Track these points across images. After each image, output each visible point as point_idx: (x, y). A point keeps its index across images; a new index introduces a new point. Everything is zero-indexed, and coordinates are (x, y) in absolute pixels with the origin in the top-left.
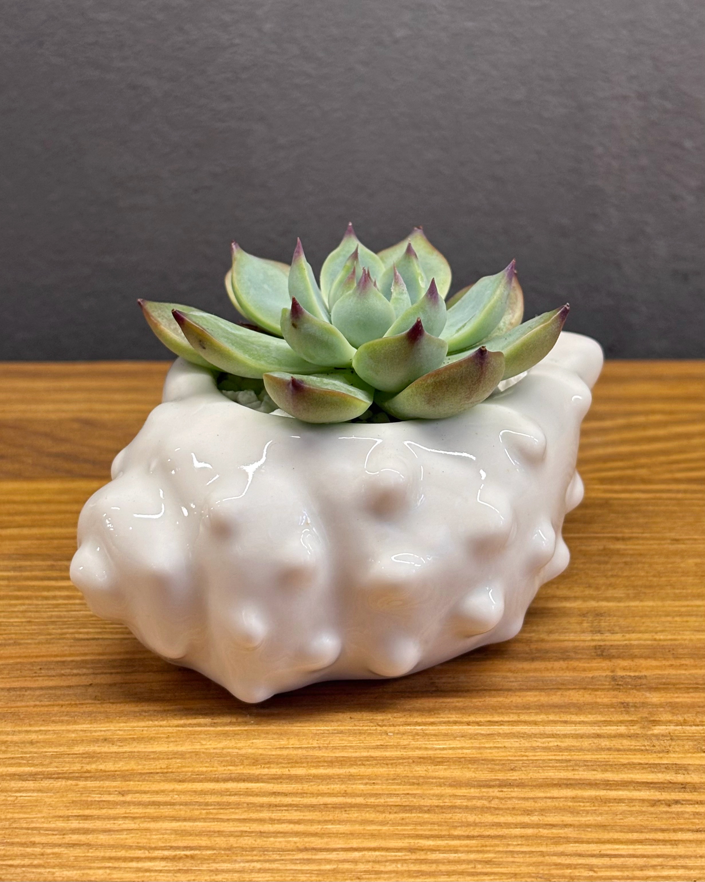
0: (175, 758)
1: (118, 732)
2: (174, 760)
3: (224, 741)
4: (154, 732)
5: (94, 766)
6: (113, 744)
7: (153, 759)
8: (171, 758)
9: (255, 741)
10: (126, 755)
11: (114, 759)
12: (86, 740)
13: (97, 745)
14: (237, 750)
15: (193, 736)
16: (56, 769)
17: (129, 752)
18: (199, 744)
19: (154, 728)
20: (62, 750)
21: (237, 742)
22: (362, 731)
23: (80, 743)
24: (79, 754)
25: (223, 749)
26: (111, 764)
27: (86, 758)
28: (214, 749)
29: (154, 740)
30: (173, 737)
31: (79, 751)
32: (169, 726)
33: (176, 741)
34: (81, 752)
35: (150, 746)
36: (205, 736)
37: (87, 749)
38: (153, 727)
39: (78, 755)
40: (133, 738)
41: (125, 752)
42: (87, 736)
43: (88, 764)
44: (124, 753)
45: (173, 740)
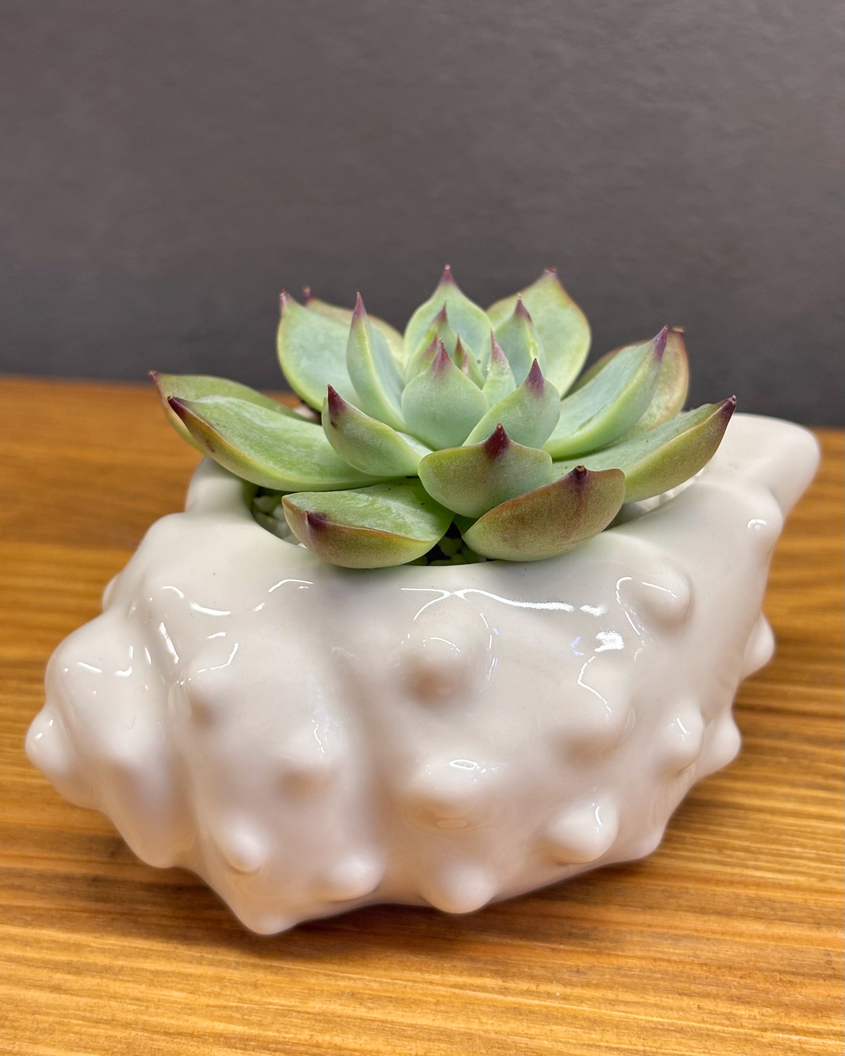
0: (439, 1040)
1: (373, 984)
2: (437, 1044)
3: (513, 1021)
4: (420, 992)
5: (327, 1037)
6: (361, 1004)
7: (410, 1037)
8: (434, 1041)
9: (554, 1027)
10: (375, 1025)
11: (356, 1029)
12: (328, 991)
13: (339, 1001)
14: (526, 1040)
15: (471, 1007)
16: (276, 1034)
17: (379, 1021)
18: (477, 1020)
19: (421, 985)
20: (293, 1004)
21: (530, 1025)
22: (711, 1033)
23: (318, 995)
24: (313, 1014)
25: (508, 1034)
26: (350, 1036)
27: (320, 1021)
28: (496, 1033)
29: (417, 1005)
30: (444, 1003)
31: (314, 1007)
32: (443, 985)
33: (447, 1012)
34: (316, 1010)
35: (411, 1014)
36: (487, 1009)
37: (325, 1006)
38: (420, 982)
39: (310, 1016)
40: (390, 997)
41: (374, 1020)
42: (329, 985)
43: (320, 1032)
44: (371, 1020)
45: (443, 1008)
